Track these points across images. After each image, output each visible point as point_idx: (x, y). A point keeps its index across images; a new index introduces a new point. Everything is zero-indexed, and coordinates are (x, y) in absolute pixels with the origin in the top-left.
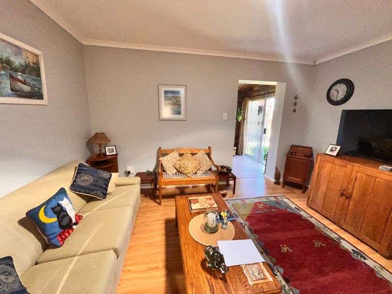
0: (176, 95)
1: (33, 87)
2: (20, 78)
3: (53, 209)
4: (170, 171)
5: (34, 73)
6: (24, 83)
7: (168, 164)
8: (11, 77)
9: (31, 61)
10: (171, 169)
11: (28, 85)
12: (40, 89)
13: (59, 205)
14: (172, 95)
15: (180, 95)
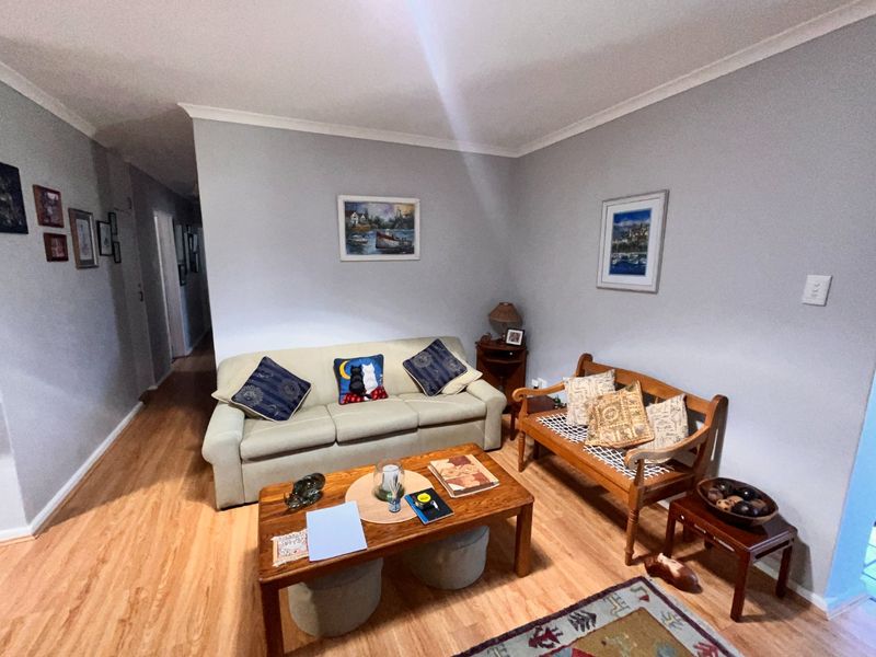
0: (638, 223)
1: (401, 242)
2: (387, 234)
3: (353, 367)
4: (574, 414)
5: (405, 225)
6: (392, 238)
7: (576, 396)
8: (378, 235)
9: (403, 213)
10: (577, 411)
11: (397, 239)
12: (411, 242)
13: (360, 367)
14: (629, 223)
15: (647, 222)
